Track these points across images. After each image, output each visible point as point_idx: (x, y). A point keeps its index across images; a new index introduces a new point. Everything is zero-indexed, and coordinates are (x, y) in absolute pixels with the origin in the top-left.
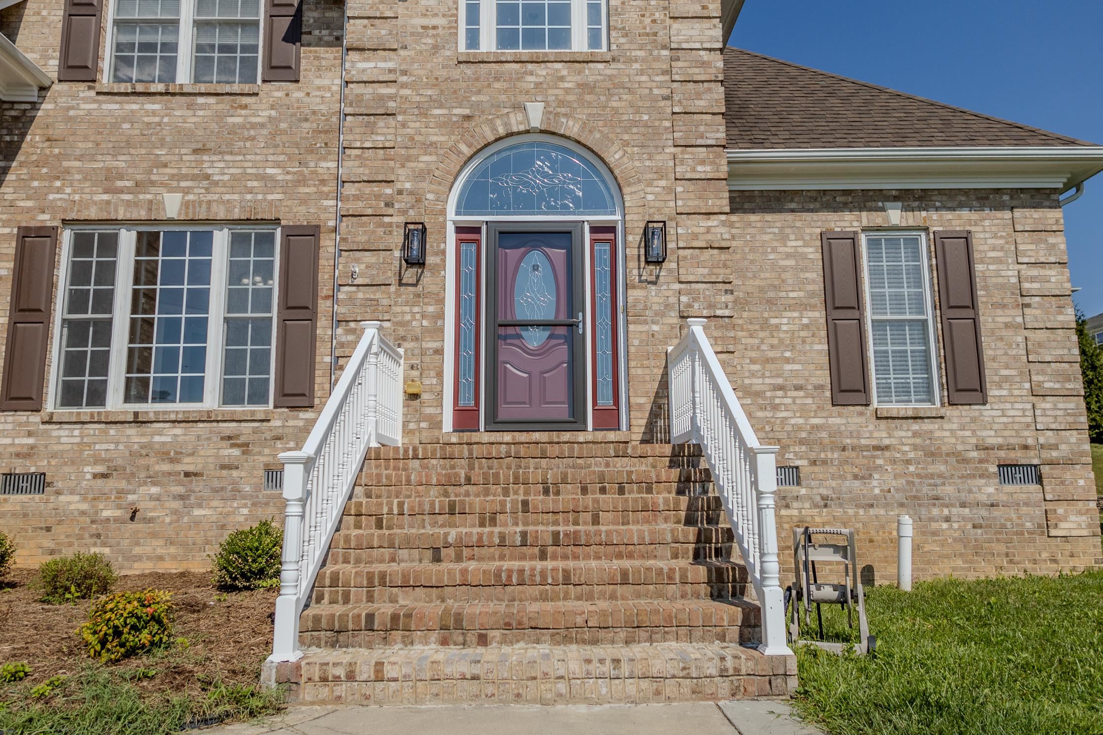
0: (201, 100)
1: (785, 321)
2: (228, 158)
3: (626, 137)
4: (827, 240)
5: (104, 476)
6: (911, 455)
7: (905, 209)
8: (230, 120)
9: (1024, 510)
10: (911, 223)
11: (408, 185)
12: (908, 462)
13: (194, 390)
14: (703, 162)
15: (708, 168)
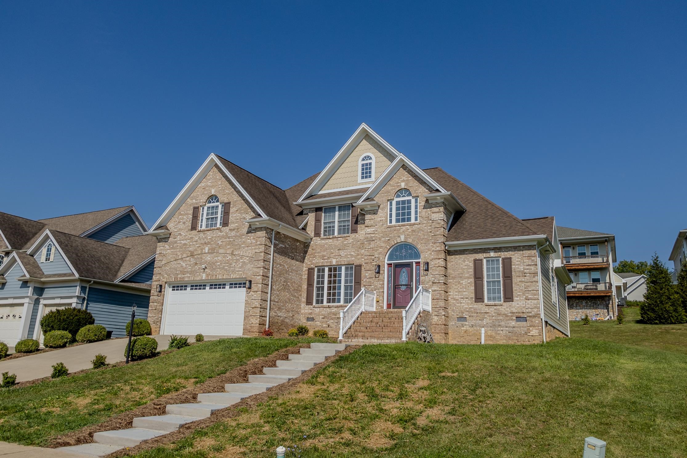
0: (339, 239)
1: (464, 282)
2: (344, 251)
3: (422, 242)
4: (475, 260)
5: (323, 318)
6: (494, 315)
7: (495, 252)
8: (345, 242)
9: (522, 328)
10: (496, 256)
11: (377, 256)
12: (493, 316)
13: (339, 301)
14: (438, 247)
15: (439, 248)
